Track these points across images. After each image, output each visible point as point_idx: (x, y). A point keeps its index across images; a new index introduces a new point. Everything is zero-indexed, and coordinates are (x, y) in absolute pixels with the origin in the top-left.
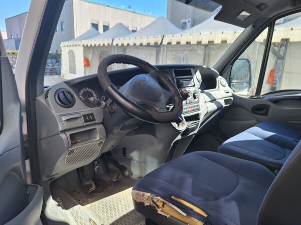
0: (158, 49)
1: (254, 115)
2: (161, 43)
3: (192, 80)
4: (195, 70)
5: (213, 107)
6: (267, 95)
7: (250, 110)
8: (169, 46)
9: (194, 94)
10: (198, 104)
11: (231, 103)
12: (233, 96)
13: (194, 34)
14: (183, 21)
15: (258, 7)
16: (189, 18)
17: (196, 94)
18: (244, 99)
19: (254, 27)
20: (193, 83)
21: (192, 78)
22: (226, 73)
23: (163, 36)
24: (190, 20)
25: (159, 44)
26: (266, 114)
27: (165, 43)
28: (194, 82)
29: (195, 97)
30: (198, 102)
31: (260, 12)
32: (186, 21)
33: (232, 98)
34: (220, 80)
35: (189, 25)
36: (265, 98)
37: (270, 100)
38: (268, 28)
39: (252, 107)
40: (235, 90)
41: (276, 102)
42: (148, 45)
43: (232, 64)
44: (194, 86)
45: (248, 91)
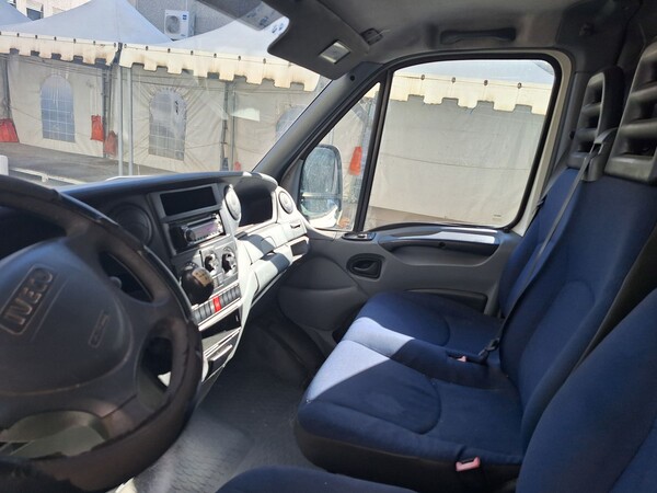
0: (108, 73)
1: (353, 275)
2: (116, 60)
3: (218, 220)
4: (223, 185)
5: (269, 270)
6: (378, 233)
7: (344, 265)
8: (137, 70)
9: (224, 257)
10: (234, 284)
11: (306, 249)
12: (309, 233)
13: (201, 53)
14: (170, 13)
15: (363, 35)
16: (184, 10)
17: (228, 259)
18: (332, 240)
19: (352, 78)
20: (220, 228)
21: (218, 212)
22: (293, 179)
23: (121, 45)
24: (187, 13)
25: (109, 62)
26: (376, 274)
27: (126, 61)
28: (222, 223)
29: (226, 266)
30: (236, 277)
31: (368, 47)
32: (179, 14)
33: (307, 239)
34: (281, 196)
35: (185, 26)
36: (375, 242)
37: (384, 246)
38: (378, 84)
39: (349, 257)
40: (308, 213)
41: (395, 249)
42: (78, 60)
43: (304, 158)
44: (224, 234)
45: (336, 217)
